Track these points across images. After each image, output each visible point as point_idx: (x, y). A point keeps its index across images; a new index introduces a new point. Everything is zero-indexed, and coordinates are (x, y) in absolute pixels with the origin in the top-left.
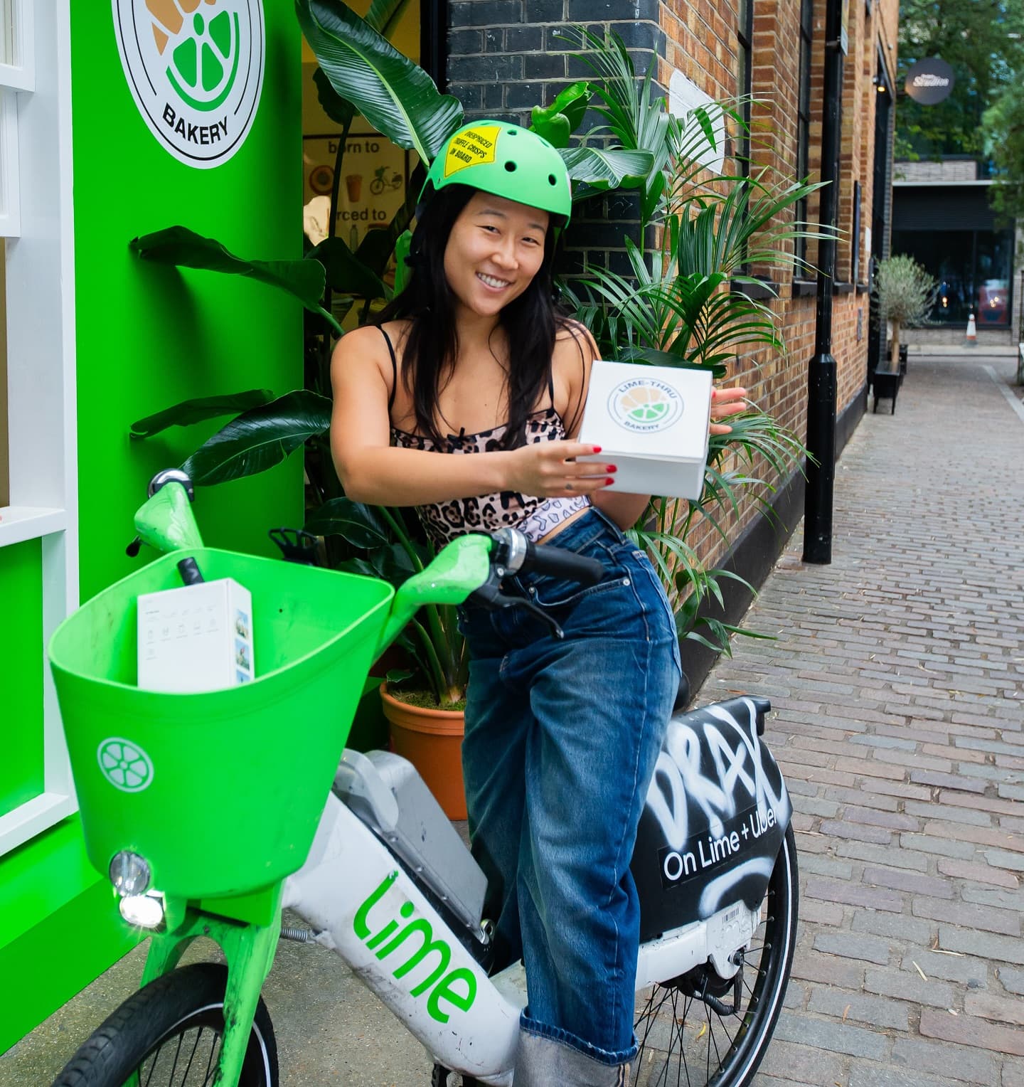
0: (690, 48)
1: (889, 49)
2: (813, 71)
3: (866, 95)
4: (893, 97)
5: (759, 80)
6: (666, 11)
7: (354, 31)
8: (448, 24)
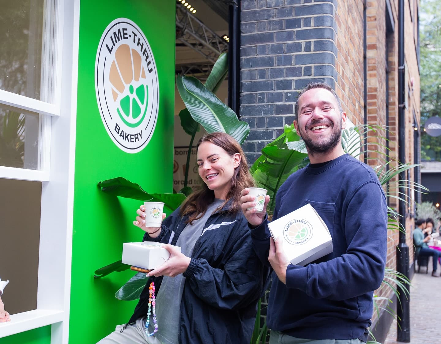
0: (346, 103)
1: (417, 112)
2: (390, 119)
3: (410, 131)
4: (419, 133)
5: (371, 121)
6: (337, 86)
7: (202, 92)
8: (240, 91)
